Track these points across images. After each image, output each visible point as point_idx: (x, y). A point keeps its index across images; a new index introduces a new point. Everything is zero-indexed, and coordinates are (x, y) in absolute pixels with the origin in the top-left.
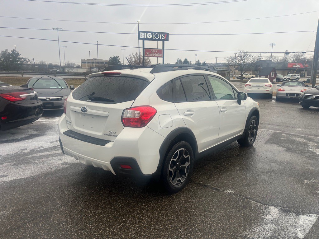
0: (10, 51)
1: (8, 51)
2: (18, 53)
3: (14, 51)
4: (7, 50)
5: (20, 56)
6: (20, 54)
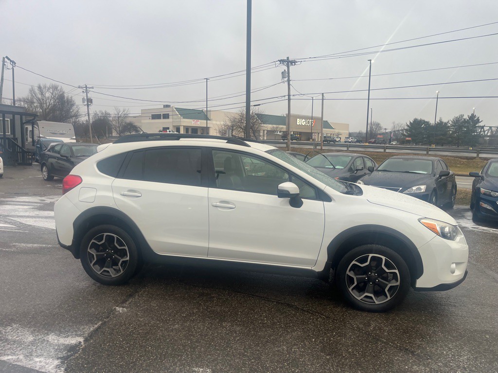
0: (466, 117)
1: (464, 117)
2: (478, 119)
3: (472, 117)
4: (462, 116)
5: (481, 124)
6: (480, 121)
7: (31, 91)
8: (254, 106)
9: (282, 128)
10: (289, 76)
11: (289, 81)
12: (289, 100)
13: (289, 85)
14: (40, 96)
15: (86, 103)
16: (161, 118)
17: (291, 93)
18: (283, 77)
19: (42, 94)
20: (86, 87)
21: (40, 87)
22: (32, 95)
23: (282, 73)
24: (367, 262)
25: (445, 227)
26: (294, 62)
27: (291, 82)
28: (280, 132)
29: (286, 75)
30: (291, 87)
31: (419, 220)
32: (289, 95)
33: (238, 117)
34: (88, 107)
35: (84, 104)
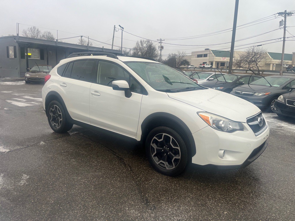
7: (137, 44)
8: (257, 46)
9: (288, 62)
10: (285, 24)
11: (285, 27)
12: (284, 41)
13: (285, 30)
14: (141, 46)
15: (160, 49)
16: (202, 57)
17: (286, 36)
18: (281, 25)
19: (142, 45)
20: (161, 40)
21: (141, 42)
22: (137, 46)
23: (280, 22)
24: (162, 138)
25: (221, 120)
26: (290, 14)
27: (286, 28)
28: (287, 65)
29: (283, 24)
30: (286, 31)
31: (198, 113)
32: (284, 38)
33: (246, 54)
34: (161, 51)
35: (159, 49)
